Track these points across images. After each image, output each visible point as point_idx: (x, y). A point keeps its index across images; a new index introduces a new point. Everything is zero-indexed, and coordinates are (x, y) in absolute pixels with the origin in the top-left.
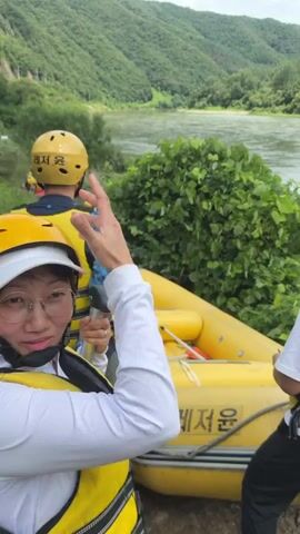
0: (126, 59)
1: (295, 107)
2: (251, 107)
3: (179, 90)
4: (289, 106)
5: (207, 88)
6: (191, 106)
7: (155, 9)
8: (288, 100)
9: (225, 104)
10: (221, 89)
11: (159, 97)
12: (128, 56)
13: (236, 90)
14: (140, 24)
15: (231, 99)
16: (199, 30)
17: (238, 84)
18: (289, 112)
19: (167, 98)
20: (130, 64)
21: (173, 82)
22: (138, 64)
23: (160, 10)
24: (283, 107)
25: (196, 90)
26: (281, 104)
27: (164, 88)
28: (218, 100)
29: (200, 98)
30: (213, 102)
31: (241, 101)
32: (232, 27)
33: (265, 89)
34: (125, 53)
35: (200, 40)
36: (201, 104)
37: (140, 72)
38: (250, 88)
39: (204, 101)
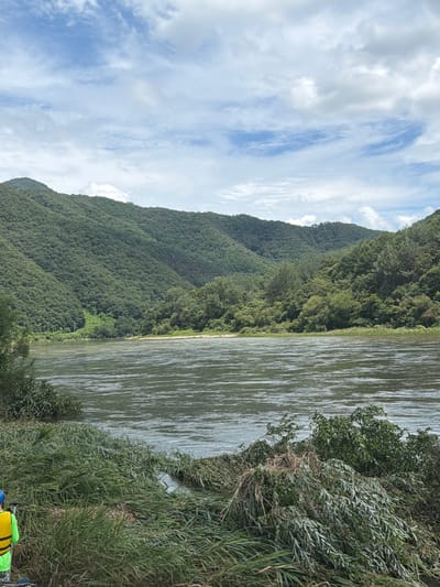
0: (41, 271)
1: (306, 322)
2: (238, 327)
3: (126, 311)
4: (296, 322)
5: (168, 305)
6: (147, 331)
7: (83, 206)
8: (292, 314)
9: (199, 327)
10: (188, 300)
11: (93, 321)
12: (45, 267)
13: (213, 306)
14: (62, 224)
15: (208, 318)
16: (146, 231)
17: (216, 297)
18: (298, 330)
19: (109, 323)
20: (48, 277)
21: (114, 298)
22: (61, 278)
23: (90, 206)
24: (288, 324)
25: (157, 307)
26: (284, 319)
27: (102, 309)
28: (187, 320)
29: (159, 319)
30: (181, 324)
31: (222, 320)
32: (195, 227)
33: (255, 301)
34: (39, 262)
35: (151, 244)
36: (162, 327)
37: (64, 288)
38: (233, 301)
39: (166, 323)
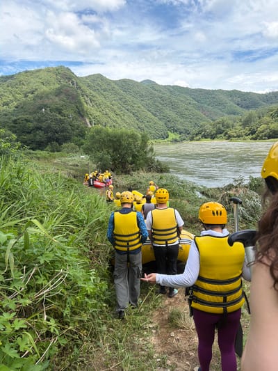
0: (153, 117)
1: (259, 136)
2: (229, 138)
3: (184, 131)
4: (254, 136)
5: (201, 129)
6: (192, 139)
7: (169, 89)
8: (253, 132)
9: (213, 137)
10: (210, 128)
11: (172, 136)
12: (155, 115)
13: (219, 129)
14: (161, 98)
15: (216, 134)
16: (194, 99)
17: (221, 125)
18: (255, 139)
19: (177, 137)
20: (156, 119)
21: (180, 127)
22: (160, 119)
23: (172, 89)
24: (251, 136)
25: (196, 130)
26: (249, 135)
27: (175, 131)
28: (208, 135)
29: (197, 135)
30: (205, 137)
31: (222, 135)
32: (214, 96)
33: (237, 127)
34: (152, 113)
35: (195, 104)
36: (198, 138)
37: (161, 123)
38: (228, 127)
39: (200, 136)
